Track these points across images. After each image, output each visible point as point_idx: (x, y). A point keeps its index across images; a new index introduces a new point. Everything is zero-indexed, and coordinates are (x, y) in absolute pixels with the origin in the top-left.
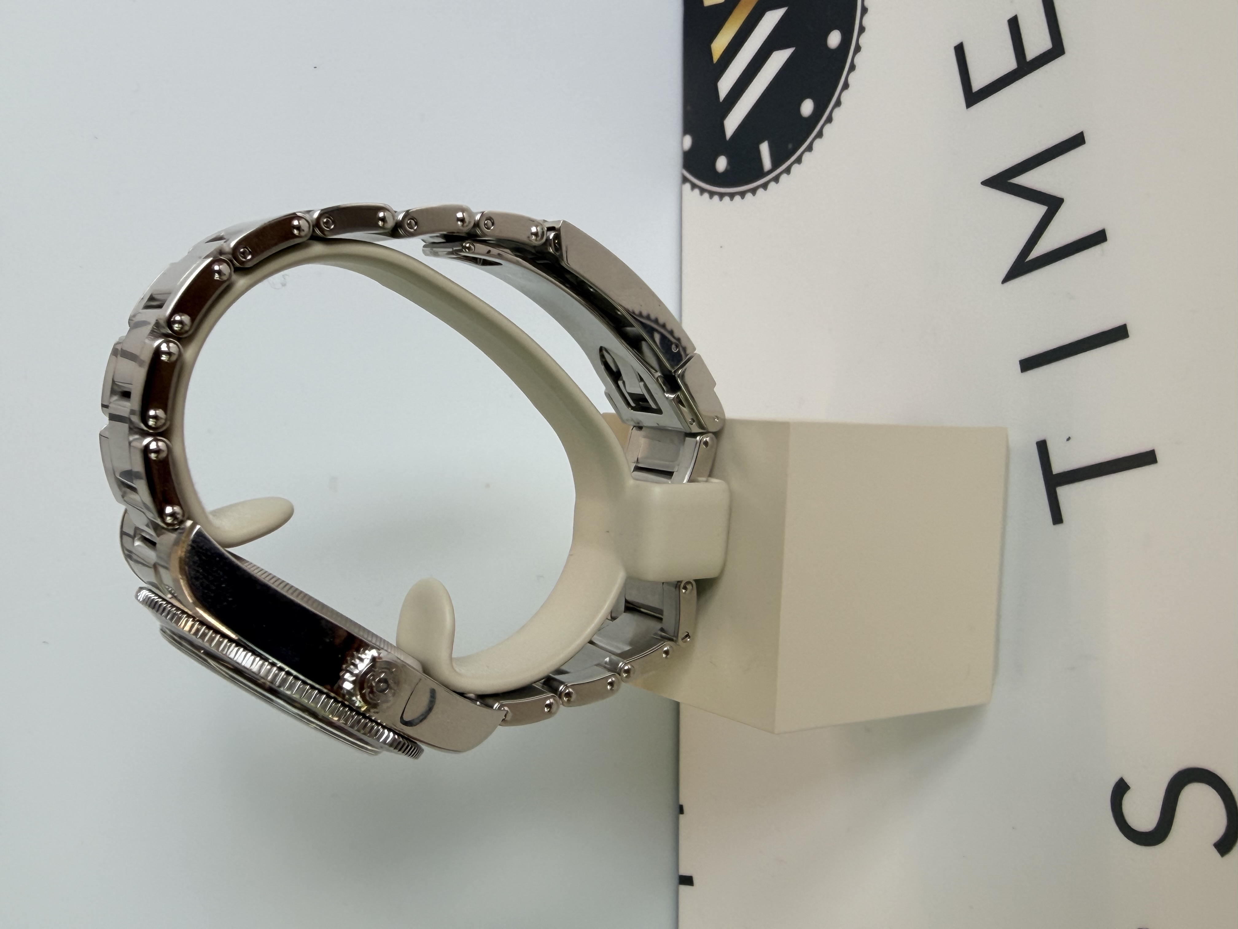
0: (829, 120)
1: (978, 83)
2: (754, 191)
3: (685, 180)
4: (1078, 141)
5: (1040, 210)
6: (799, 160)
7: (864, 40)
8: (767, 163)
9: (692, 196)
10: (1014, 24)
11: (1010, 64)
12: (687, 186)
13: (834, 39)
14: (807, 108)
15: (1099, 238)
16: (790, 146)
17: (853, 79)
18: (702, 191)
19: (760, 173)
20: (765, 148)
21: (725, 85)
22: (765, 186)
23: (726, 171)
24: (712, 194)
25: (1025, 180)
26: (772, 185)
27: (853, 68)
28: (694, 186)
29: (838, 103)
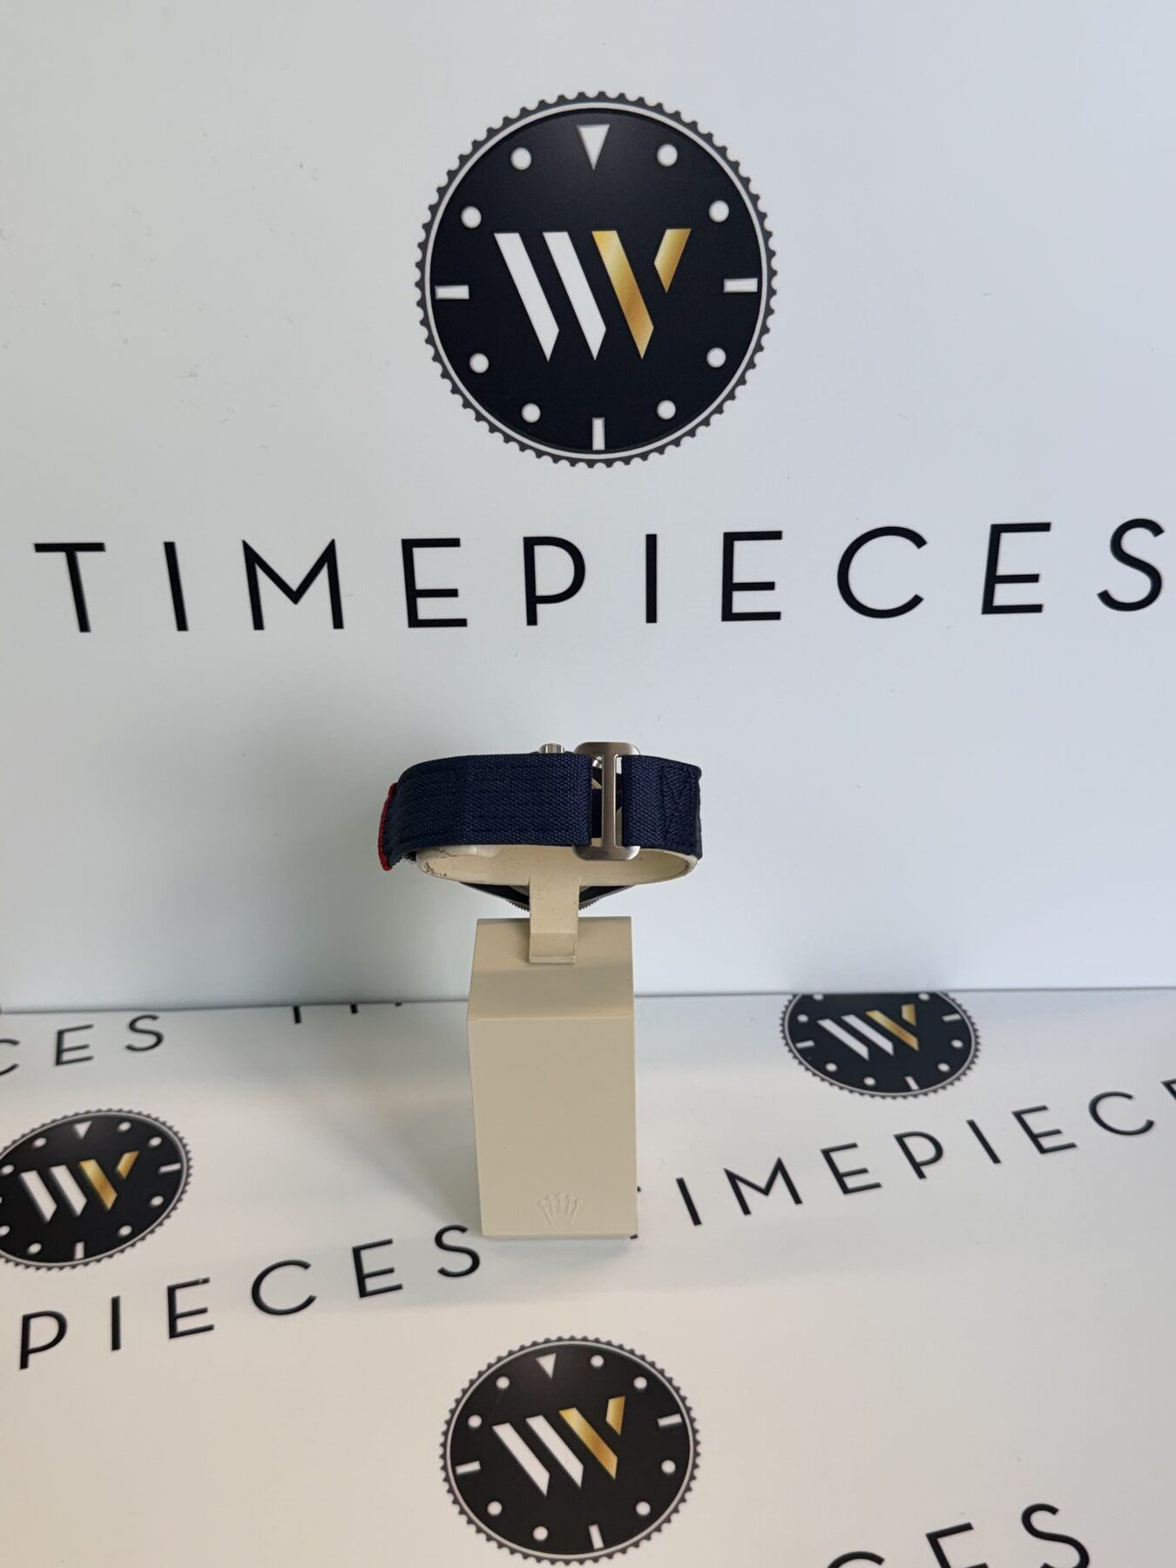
0: (823, 1080)
1: (834, 1156)
2: (785, 1038)
3: (795, 996)
4: (797, 1200)
5: (763, 1185)
6: (801, 1063)
7: (867, 1098)
8: (801, 1045)
9: (784, 1000)
10: (864, 1171)
11: (842, 1169)
12: (791, 998)
13: (870, 1081)
14: (831, 1067)
15: (746, 1211)
16: (810, 1058)
17: (845, 1093)
18: (787, 1007)
19: (795, 1041)
20: (810, 1044)
21: (852, 1020)
22: (787, 1044)
23: (797, 1022)
24: (784, 1013)
25: (780, 1179)
26: (787, 1048)
27: (851, 1092)
28: (790, 1002)
29: (832, 1084)
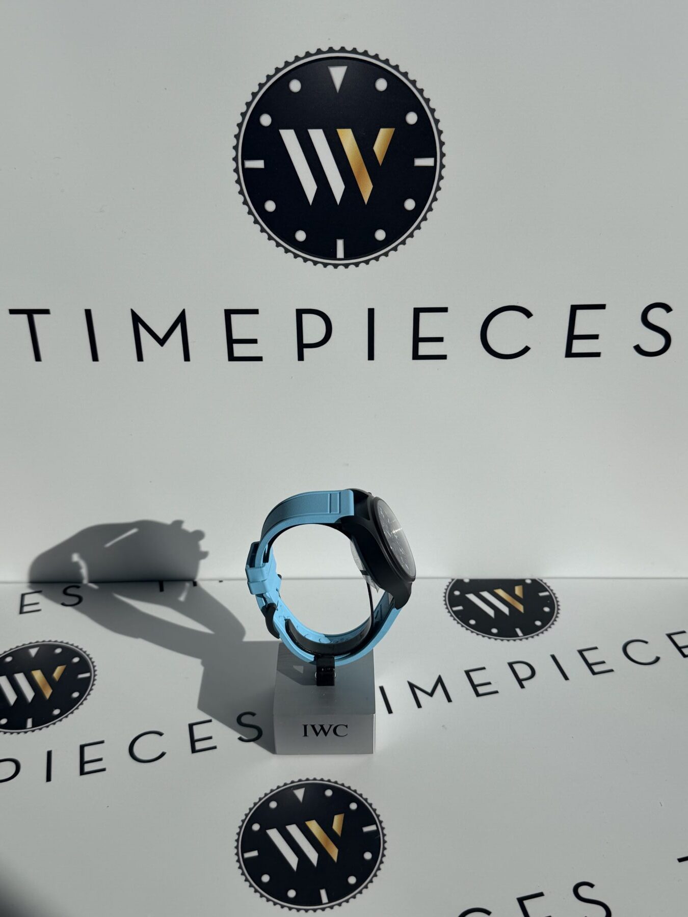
0: (467, 629)
1: (472, 674)
2: (446, 604)
3: (453, 580)
4: (449, 700)
5: (429, 691)
6: (454, 619)
7: (492, 640)
8: (455, 609)
9: (447, 582)
10: (489, 683)
11: (476, 682)
12: (450, 581)
13: (494, 631)
15: (419, 706)
16: (460, 616)
17: (480, 637)
18: (448, 586)
19: (452, 605)
21: (486, 594)
22: (447, 608)
23: (453, 594)
24: (446, 590)
25: (439, 687)
26: (447, 610)
27: (483, 636)
28: (450, 583)
29: (472, 632)
